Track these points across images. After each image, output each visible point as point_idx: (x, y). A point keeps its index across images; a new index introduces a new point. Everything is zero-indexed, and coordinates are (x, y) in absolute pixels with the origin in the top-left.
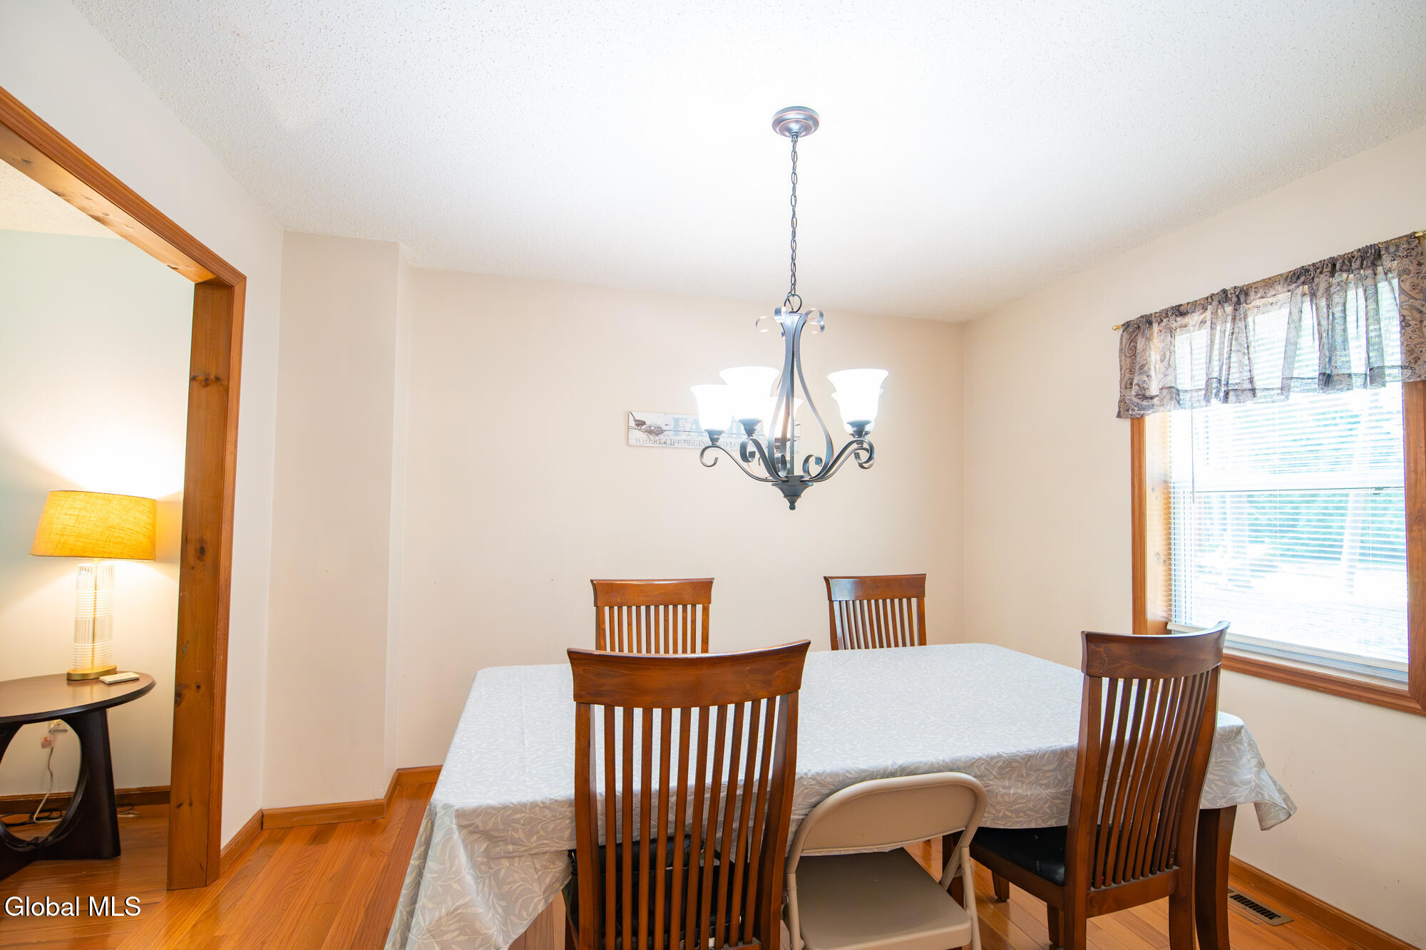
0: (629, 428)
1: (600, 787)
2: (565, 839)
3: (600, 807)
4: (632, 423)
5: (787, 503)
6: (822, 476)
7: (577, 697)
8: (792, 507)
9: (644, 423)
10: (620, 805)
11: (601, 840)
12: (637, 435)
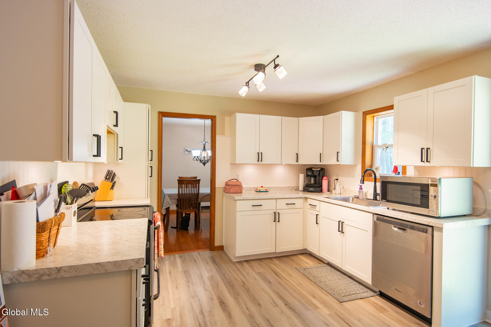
0: (184, 151)
1: (180, 193)
2: (177, 198)
3: (180, 195)
4: (185, 150)
5: (204, 165)
6: (207, 162)
7: (178, 184)
8: (204, 166)
9: (187, 150)
10: (182, 194)
11: (181, 198)
12: (186, 152)
